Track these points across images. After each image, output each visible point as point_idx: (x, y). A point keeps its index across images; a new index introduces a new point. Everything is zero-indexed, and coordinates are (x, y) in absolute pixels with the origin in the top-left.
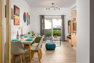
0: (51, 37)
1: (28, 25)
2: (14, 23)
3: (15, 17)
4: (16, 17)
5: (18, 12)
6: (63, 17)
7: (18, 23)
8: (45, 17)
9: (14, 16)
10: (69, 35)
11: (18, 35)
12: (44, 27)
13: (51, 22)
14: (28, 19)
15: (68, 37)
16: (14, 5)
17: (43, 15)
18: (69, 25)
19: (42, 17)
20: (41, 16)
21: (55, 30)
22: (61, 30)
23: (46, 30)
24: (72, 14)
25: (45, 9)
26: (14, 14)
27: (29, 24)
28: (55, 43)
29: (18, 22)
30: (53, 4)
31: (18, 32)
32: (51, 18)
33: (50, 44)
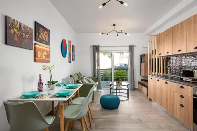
0: (111, 83)
1: (71, 62)
2: (35, 57)
3: (36, 46)
4: (41, 46)
5: (47, 36)
6: (131, 48)
7: (47, 59)
8: (101, 49)
9: (35, 44)
10: (142, 80)
11: (40, 83)
12: (99, 65)
13: (110, 57)
14: (72, 52)
15: (139, 83)
16: (36, 22)
17: (96, 45)
18: (141, 62)
19: (96, 49)
20: (93, 46)
21: (117, 70)
22: (129, 71)
23: (101, 70)
24: (149, 42)
25: (101, 34)
26: (35, 40)
27: (73, 60)
28: (118, 94)
29: (46, 56)
30: (114, 25)
31: (42, 77)
32: (112, 50)
33: (109, 97)
